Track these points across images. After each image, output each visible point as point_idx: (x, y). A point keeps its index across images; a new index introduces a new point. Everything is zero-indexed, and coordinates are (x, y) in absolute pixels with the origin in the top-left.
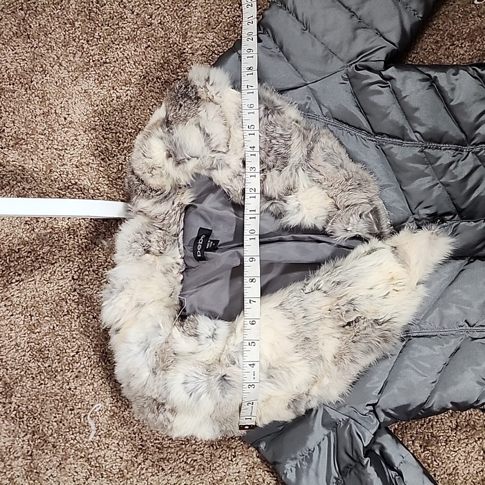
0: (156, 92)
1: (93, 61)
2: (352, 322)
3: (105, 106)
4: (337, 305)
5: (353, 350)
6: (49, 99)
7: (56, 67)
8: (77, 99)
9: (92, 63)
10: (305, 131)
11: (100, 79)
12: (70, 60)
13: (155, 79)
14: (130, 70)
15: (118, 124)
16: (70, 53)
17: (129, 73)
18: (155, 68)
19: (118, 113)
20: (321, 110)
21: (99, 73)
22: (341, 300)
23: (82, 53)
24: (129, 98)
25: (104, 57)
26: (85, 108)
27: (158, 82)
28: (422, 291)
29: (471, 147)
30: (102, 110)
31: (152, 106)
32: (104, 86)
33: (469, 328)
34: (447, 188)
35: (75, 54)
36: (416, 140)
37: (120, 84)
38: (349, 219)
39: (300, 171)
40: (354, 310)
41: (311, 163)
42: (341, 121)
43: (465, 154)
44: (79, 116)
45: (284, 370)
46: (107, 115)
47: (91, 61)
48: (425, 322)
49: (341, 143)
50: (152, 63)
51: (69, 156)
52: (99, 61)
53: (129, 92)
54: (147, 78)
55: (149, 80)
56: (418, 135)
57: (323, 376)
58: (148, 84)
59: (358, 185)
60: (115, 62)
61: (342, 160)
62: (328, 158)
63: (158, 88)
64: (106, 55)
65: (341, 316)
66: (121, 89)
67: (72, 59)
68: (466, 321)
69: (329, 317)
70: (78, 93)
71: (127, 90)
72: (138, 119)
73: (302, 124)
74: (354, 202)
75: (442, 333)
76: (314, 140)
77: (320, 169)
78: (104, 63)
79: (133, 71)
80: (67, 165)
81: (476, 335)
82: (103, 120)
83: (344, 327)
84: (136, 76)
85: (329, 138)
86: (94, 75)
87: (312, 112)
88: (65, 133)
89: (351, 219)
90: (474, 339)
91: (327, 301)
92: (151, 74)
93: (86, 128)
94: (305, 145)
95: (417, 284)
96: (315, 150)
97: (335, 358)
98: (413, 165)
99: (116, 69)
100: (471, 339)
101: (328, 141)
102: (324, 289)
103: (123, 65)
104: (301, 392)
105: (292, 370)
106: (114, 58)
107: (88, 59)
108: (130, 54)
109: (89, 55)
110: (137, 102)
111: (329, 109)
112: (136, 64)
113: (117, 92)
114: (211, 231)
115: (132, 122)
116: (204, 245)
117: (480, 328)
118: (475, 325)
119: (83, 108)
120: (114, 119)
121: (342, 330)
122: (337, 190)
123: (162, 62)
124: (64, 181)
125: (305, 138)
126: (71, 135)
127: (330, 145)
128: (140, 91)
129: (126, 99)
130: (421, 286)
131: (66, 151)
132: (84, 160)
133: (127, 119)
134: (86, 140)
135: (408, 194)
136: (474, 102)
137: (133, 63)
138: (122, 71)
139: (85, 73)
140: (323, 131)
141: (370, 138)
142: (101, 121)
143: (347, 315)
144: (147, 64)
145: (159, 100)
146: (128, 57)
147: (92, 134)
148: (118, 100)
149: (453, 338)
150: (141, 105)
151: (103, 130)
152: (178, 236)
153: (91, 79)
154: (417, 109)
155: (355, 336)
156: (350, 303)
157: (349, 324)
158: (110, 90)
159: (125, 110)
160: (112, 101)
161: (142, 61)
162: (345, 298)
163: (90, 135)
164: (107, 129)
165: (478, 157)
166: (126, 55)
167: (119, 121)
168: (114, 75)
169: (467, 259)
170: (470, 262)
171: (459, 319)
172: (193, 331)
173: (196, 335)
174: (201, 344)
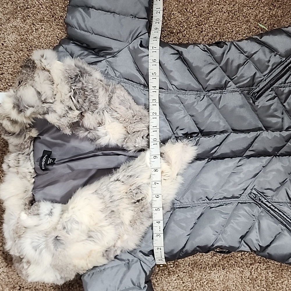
0: (60, 26)
1: (20, 7)
2: (140, 200)
3: (28, 35)
4: (130, 190)
5: (141, 217)
8: (10, 32)
9: (19, 9)
10: (106, 86)
11: (24, 18)
12: (5, 7)
13: (60, 17)
14: (44, 12)
15: (37, 46)
16: (5, 3)
17: (43, 14)
18: (59, 11)
19: (37, 40)
20: (115, 74)
21: (24, 15)
22: (133, 186)
23: (12, 3)
24: (44, 30)
25: (26, 5)
26: (15, 37)
27: (62, 19)
28: (180, 179)
29: (206, 93)
30: (27, 38)
31: (58, 34)
32: (27, 23)
33: (209, 201)
34: (193, 117)
35: (7, 3)
36: (173, 89)
37: (38, 21)
38: (136, 140)
39: (105, 112)
40: (141, 193)
41: (112, 106)
42: (128, 80)
43: (202, 97)
44: (11, 43)
45: (99, 232)
46: (30, 41)
47: (18, 7)
48: (183, 199)
49: (129, 93)
50: (57, 7)
51: (6, 68)
52: (23, 7)
53: (43, 26)
54: (55, 17)
55: (56, 18)
56: (174, 87)
57: (124, 234)
58: (55, 21)
59: (140, 119)
60: (34, 7)
61: (130, 103)
62: (122, 103)
63: (62, 23)
64: (27, 3)
65: (133, 196)
66: (38, 24)
67: (6, 6)
68: (207, 197)
69: (126, 197)
70: (11, 28)
71: (42, 25)
72: (49, 43)
73: (104, 82)
74: (138, 129)
75: (193, 205)
76: (113, 92)
77: (117, 110)
78: (27, 8)
79: (45, 12)
80: (5, 74)
81: (213, 205)
82: (27, 45)
83: (135, 203)
84: (48, 16)
85: (121, 90)
86: (20, 16)
87: (110, 75)
88: (3, 54)
89: (137, 139)
90: (211, 208)
91: (124, 187)
92: (57, 14)
93: (16, 50)
94: (107, 95)
95: (177, 175)
96: (113, 98)
97: (131, 222)
98: (172, 105)
99: (35, 12)
100: (210, 208)
101: (121, 92)
102: (122, 180)
103: (39, 9)
104: (111, 245)
105: (103, 232)
106: (33, 5)
107: (16, 6)
108: (43, 2)
109: (17, 3)
110: (49, 32)
111: (120, 73)
112: (47, 8)
113: (36, 26)
114: (51, 152)
115: (46, 45)
116: (46, 162)
117: (215, 201)
118: (212, 199)
119: (14, 37)
120: (34, 44)
121: (134, 205)
122: (128, 123)
123: (64, 6)
124: (3, 84)
125: (107, 90)
126: (7, 55)
127: (122, 95)
128: (50, 25)
129: (41, 30)
130: (179, 177)
131: (5, 65)
132: (16, 70)
133: (42, 43)
134: (16, 58)
135: (170, 122)
136: (205, 66)
137: (45, 7)
138: (38, 13)
139: (14, 15)
140: (118, 86)
141: (146, 89)
142: (26, 45)
143: (136, 196)
144: (54, 8)
145: (62, 30)
146: (42, 4)
147: (20, 54)
148: (36, 31)
149: (199, 208)
150: (51, 34)
151: (28, 51)
152: (30, 155)
153: (19, 19)
154: (171, 71)
155: (142, 208)
156: (138, 188)
157: (138, 201)
158: (31, 25)
159: (41, 38)
160: (32, 32)
161: (51, 6)
162: (134, 185)
163: (19, 54)
164: (30, 50)
165: (210, 98)
166: (40, 3)
167: (38, 45)
168: (33, 15)
169: (206, 160)
170: (208, 162)
171: (202, 196)
172: (36, 212)
173: (38, 214)
174: (41, 220)
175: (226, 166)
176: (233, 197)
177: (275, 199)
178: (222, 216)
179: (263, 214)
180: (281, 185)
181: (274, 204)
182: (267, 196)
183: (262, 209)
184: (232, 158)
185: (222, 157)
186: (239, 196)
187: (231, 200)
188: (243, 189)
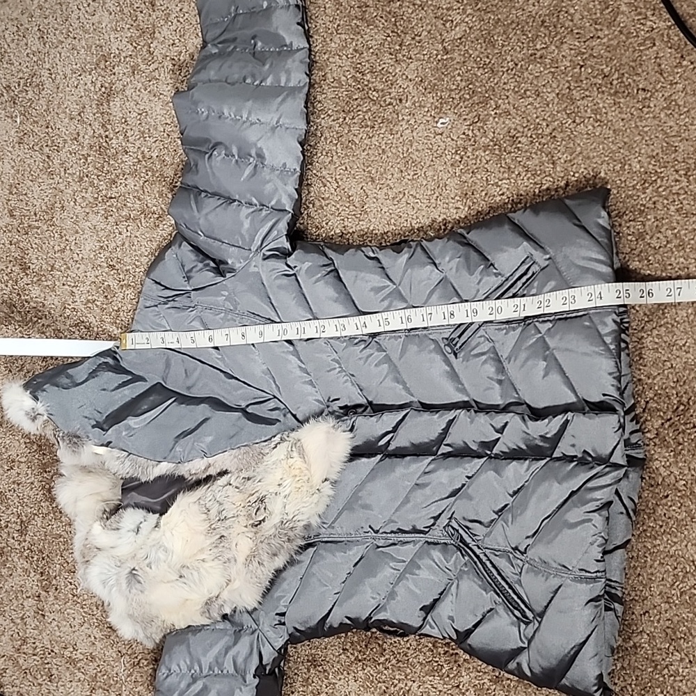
2: (261, 521)
4: (249, 502)
5: (260, 552)
6: (65, 235)
7: (72, 203)
22: (253, 496)
26: (94, 244)
32: (109, 222)
33: (374, 534)
35: (87, 190)
37: (122, 219)
40: (264, 508)
45: (195, 570)
47: (100, 196)
52: (106, 196)
57: (235, 580)
65: (252, 514)
68: (370, 527)
69: (244, 514)
81: (381, 542)
83: (255, 526)
90: (378, 547)
91: (240, 496)
97: (246, 560)
100: (376, 547)
102: (235, 484)
105: (202, 570)
117: (384, 535)
118: (379, 531)
121: (254, 529)
131: (77, 288)
143: (258, 513)
149: (358, 545)
156: (261, 500)
162: (257, 494)
169: (379, 457)
170: (381, 460)
171: (363, 525)
172: (114, 526)
173: (118, 529)
174: (120, 538)
175: (405, 471)
176: (415, 531)
177: (488, 542)
178: (391, 564)
179: (466, 569)
180: (499, 516)
181: (488, 552)
182: (475, 535)
183: (467, 558)
184: (418, 456)
185: (400, 454)
186: (427, 530)
187: (413, 535)
188: (433, 518)
